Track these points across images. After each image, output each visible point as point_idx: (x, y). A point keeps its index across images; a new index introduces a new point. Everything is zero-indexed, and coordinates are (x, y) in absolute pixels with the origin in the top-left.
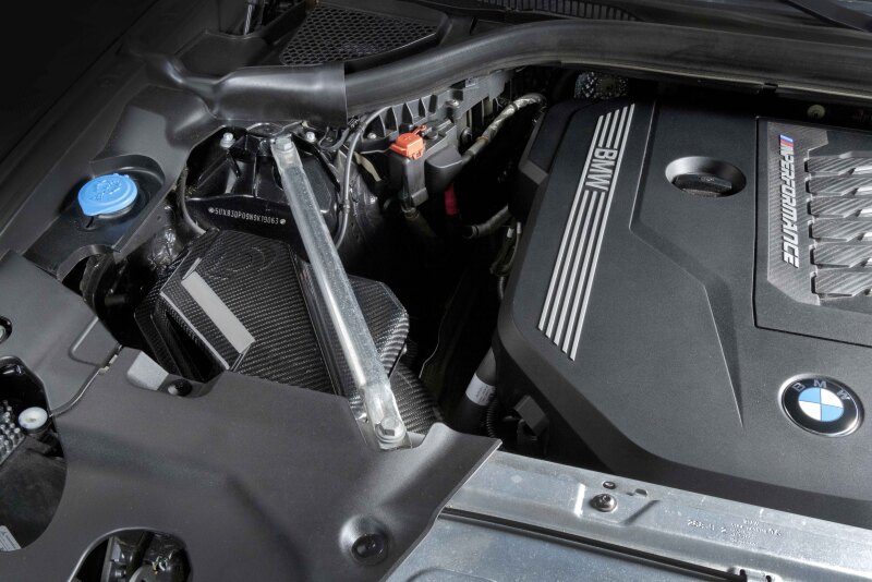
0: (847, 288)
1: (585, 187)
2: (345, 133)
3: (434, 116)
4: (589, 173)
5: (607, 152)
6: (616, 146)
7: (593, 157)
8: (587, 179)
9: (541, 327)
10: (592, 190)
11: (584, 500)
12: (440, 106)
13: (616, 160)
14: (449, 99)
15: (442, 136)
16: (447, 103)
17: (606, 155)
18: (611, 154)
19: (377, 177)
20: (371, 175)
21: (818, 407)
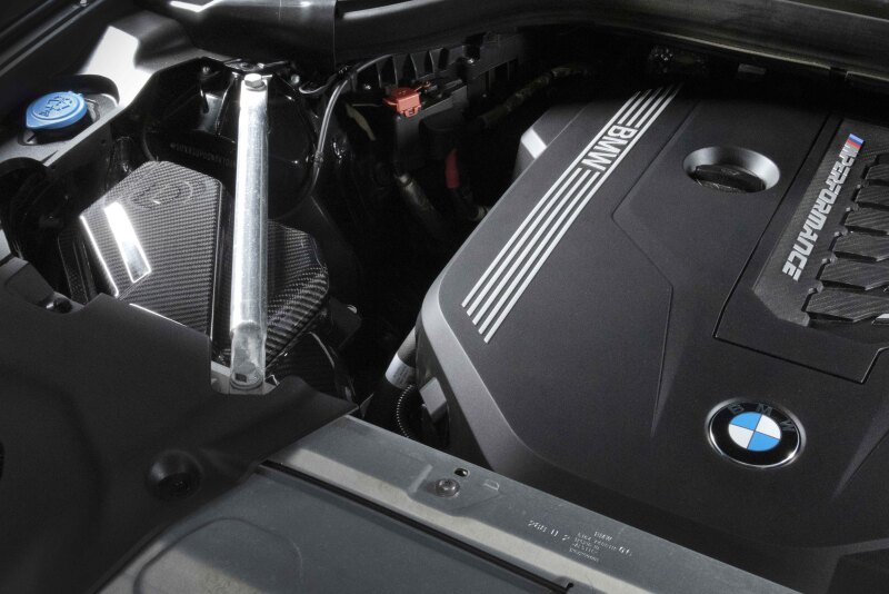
0: (849, 312)
1: (579, 164)
2: (332, 78)
3: (443, 73)
4: (592, 150)
5: (624, 130)
6: (638, 125)
7: (606, 134)
8: (586, 157)
9: (464, 305)
10: (585, 168)
11: (424, 481)
12: (452, 62)
13: (630, 140)
14: (463, 55)
15: (447, 95)
16: (460, 59)
17: (622, 135)
18: (627, 133)
19: (371, 136)
20: (365, 133)
21: (749, 433)
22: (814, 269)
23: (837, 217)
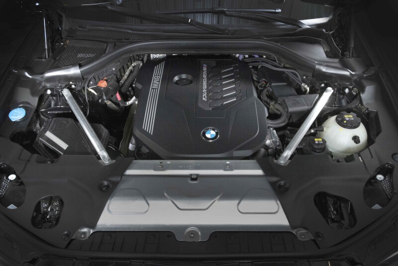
0: (218, 104)
1: (152, 88)
4: (153, 84)
6: (160, 75)
7: (154, 79)
9: (143, 128)
10: (154, 89)
13: (160, 79)
17: (157, 78)
19: (96, 94)
20: (94, 94)
21: (210, 135)
22: (209, 98)
23: (208, 85)
